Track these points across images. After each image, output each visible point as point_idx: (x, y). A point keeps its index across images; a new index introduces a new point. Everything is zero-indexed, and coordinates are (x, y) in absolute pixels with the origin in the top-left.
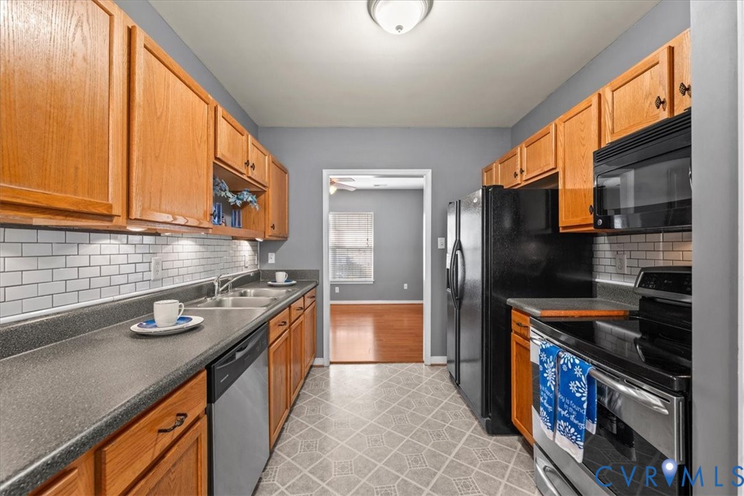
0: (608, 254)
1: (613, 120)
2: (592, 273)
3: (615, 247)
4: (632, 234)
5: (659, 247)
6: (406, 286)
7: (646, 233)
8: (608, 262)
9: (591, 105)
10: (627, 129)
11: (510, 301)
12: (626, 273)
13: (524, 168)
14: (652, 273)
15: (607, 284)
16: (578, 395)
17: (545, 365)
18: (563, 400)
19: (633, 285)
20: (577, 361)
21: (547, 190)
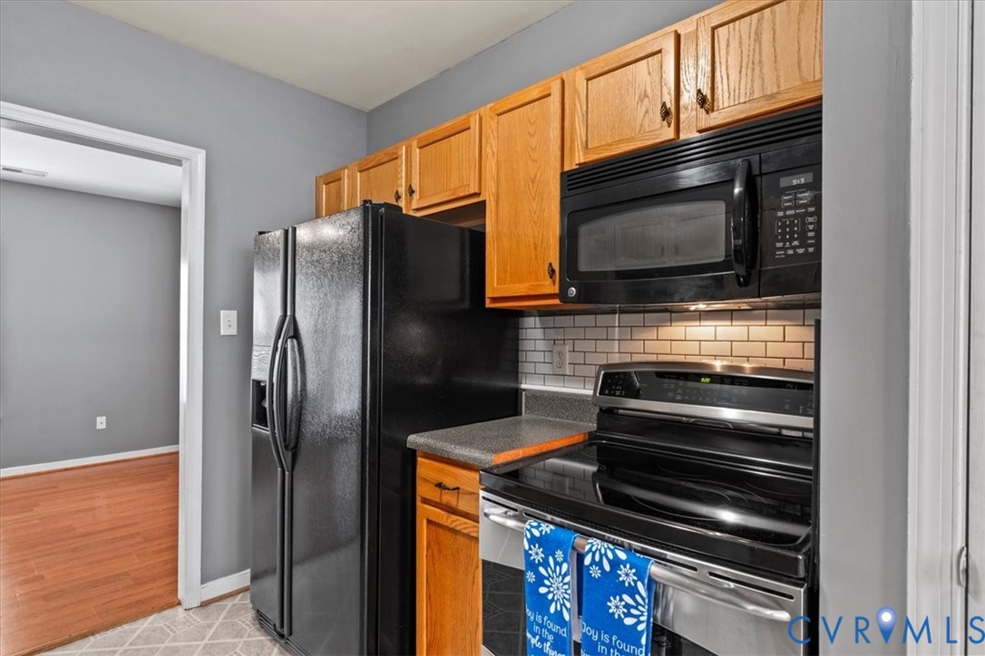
0: (541, 345)
1: (587, 126)
2: (517, 377)
3: (552, 334)
4: (577, 314)
5: (614, 334)
6: (101, 422)
7: (596, 314)
8: (539, 357)
9: (549, 95)
10: (610, 145)
11: (415, 440)
12: (568, 373)
13: (416, 187)
14: (617, 373)
15: (540, 391)
16: (629, 621)
17: (542, 570)
18: (595, 638)
19: (591, 392)
20: (622, 555)
21: (462, 229)
